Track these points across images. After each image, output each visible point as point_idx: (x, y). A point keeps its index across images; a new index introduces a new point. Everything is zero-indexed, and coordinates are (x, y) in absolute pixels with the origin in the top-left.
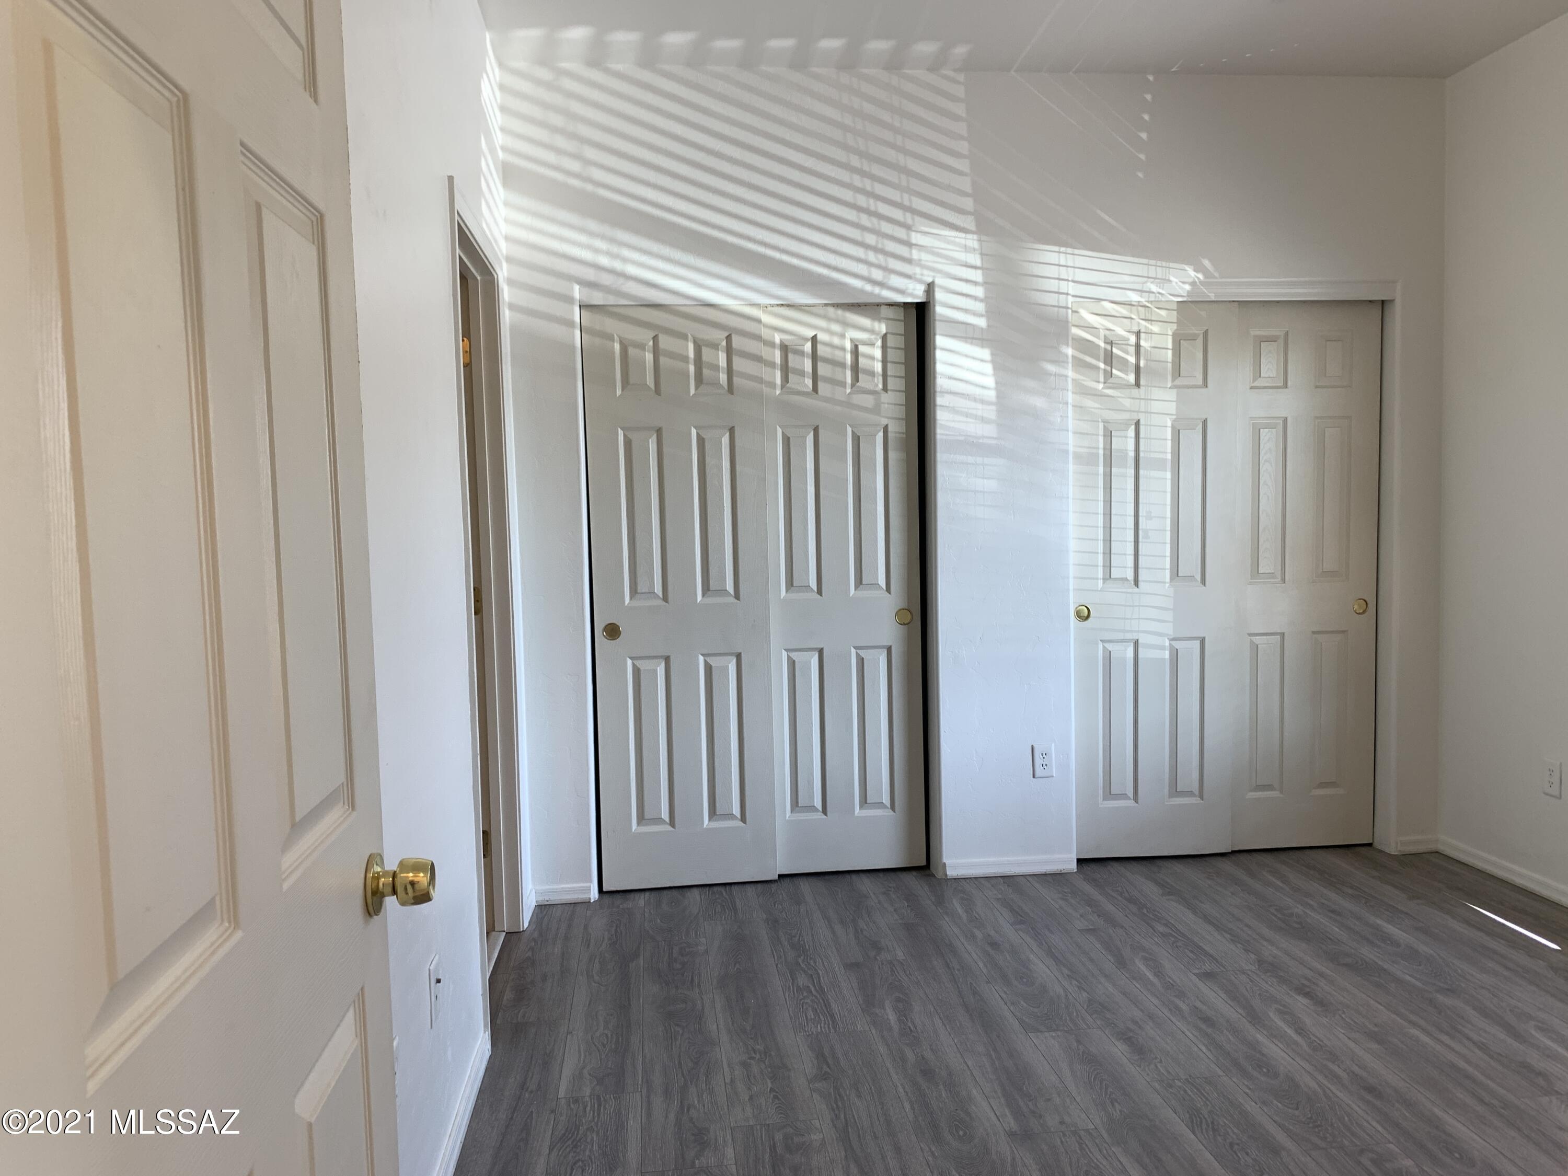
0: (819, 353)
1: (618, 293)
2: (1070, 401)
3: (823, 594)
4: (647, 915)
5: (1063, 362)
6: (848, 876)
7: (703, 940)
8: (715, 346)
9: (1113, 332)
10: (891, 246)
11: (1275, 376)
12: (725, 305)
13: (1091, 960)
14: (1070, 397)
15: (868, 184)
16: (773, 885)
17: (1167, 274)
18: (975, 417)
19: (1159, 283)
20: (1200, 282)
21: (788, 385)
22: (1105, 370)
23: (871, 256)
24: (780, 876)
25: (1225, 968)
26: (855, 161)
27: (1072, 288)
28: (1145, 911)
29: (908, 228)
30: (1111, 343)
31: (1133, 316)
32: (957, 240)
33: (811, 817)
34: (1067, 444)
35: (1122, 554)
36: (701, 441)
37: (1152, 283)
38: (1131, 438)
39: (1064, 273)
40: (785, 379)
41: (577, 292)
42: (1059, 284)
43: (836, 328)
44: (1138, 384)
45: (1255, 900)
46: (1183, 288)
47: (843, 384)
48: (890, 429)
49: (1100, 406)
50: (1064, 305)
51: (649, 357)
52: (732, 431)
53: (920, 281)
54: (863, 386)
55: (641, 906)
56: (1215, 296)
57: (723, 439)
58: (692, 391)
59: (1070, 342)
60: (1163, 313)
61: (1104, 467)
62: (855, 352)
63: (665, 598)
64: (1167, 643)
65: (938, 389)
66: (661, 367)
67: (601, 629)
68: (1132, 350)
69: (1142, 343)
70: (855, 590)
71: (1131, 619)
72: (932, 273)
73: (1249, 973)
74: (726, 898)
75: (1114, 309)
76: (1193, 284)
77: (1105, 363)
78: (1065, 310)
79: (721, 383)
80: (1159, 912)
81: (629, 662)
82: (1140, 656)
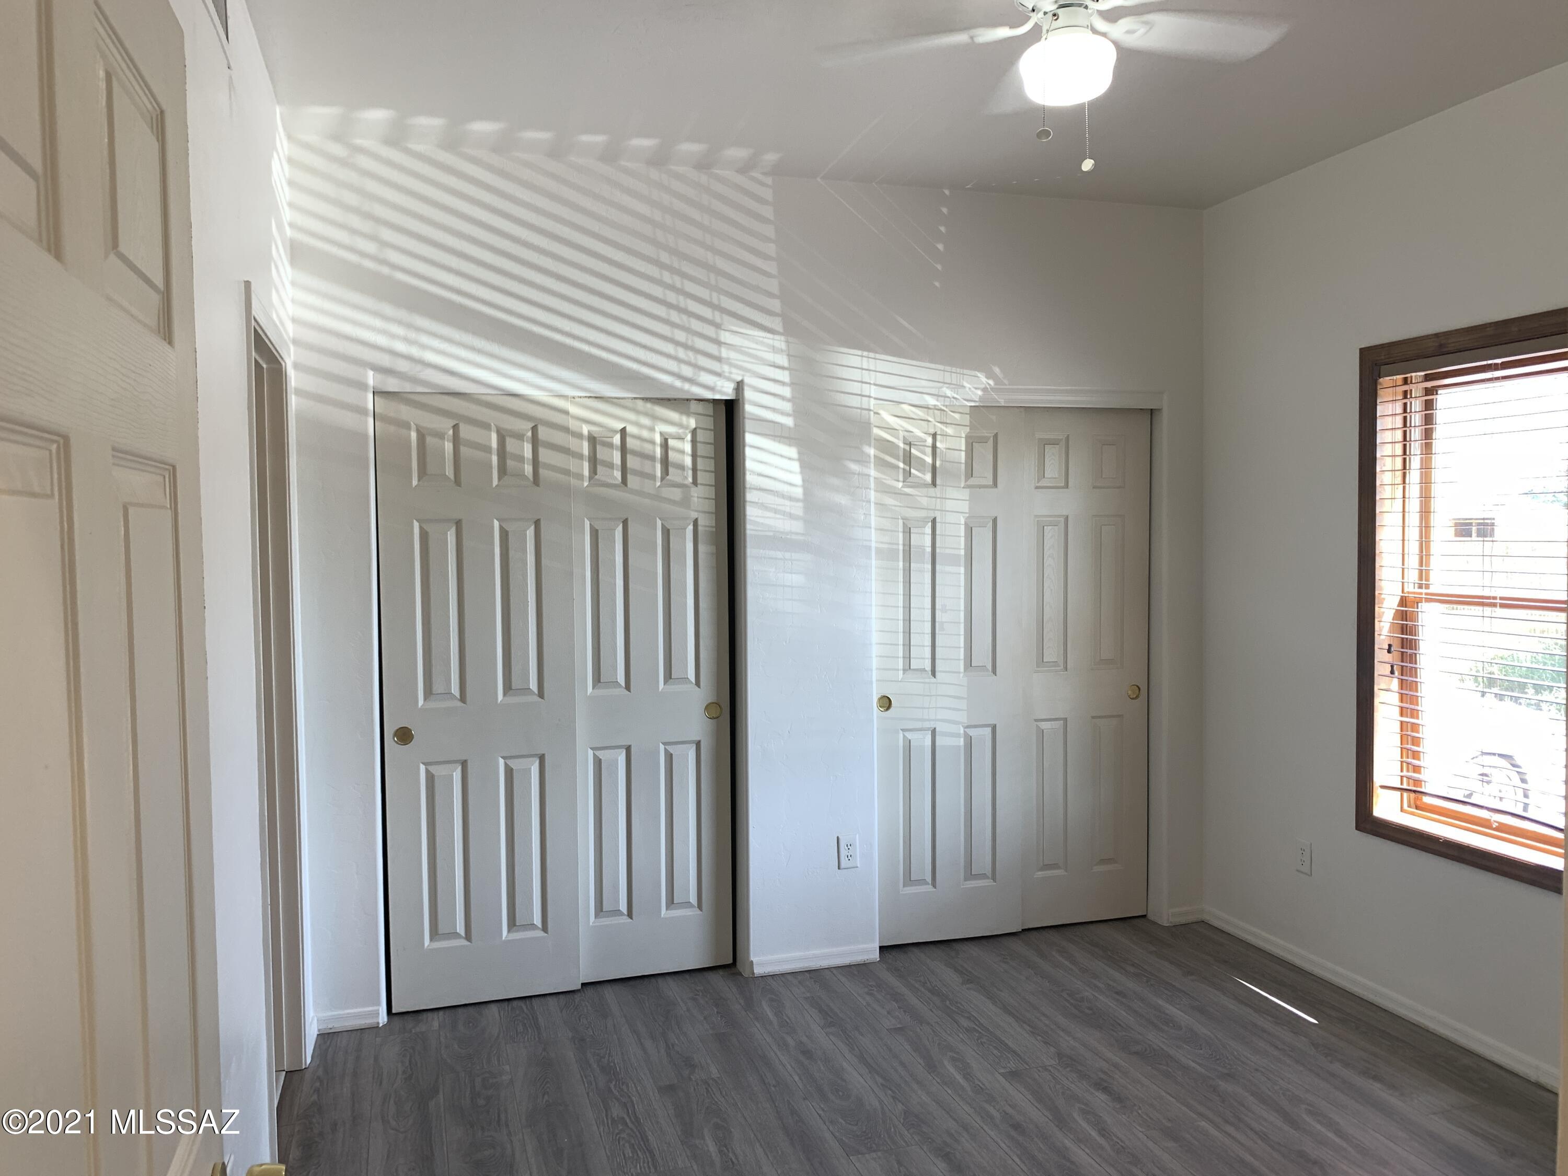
0: (628, 446)
1: (415, 380)
2: (873, 499)
3: (632, 690)
4: (442, 1039)
5: (867, 462)
6: (653, 980)
7: (507, 1068)
8: (520, 437)
9: (912, 434)
10: (700, 343)
11: (1057, 476)
12: (531, 395)
13: (902, 1064)
14: (872, 495)
15: (678, 281)
16: (576, 996)
17: (962, 380)
18: (784, 513)
19: (954, 388)
20: (992, 389)
21: (596, 477)
22: (904, 470)
23: (681, 353)
24: (583, 985)
25: (1029, 1066)
26: (665, 257)
27: (874, 391)
28: (948, 1002)
29: (718, 326)
30: (910, 444)
31: (930, 419)
32: (765, 340)
33: (615, 922)
34: (871, 541)
35: (920, 646)
36: (504, 534)
37: (947, 388)
38: (928, 534)
39: (866, 377)
40: (593, 471)
41: (371, 378)
42: (862, 386)
43: (645, 421)
44: (934, 484)
45: (1048, 984)
46: (975, 394)
47: (652, 477)
48: (700, 522)
49: (899, 504)
50: (867, 407)
51: (448, 446)
52: (537, 523)
53: (729, 379)
54: (672, 479)
55: (435, 1029)
56: (1005, 402)
57: (528, 532)
58: (495, 482)
59: (873, 442)
60: (957, 416)
61: (903, 562)
62: (665, 446)
63: (463, 699)
64: (962, 731)
65: (748, 486)
66: (462, 455)
67: (392, 732)
68: (929, 450)
69: (938, 444)
70: (664, 685)
71: (929, 708)
72: (741, 372)
73: (1050, 1068)
74: (527, 1014)
75: (912, 411)
76: (984, 390)
77: (904, 463)
78: (867, 412)
79: (526, 474)
80: (962, 1005)
81: (422, 767)
82: (938, 743)
